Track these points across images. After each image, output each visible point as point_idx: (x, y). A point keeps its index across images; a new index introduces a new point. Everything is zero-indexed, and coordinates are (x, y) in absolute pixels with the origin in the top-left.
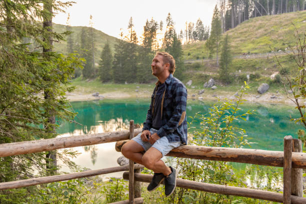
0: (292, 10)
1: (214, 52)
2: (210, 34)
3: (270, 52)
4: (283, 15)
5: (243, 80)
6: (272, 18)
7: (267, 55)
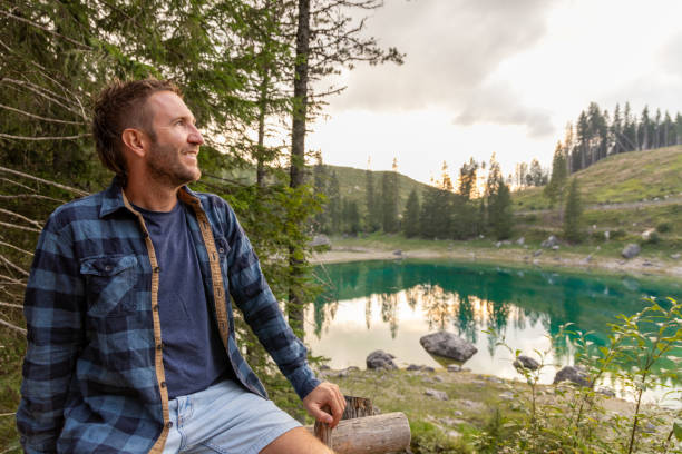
0: (674, 143)
1: (555, 201)
2: (550, 178)
3: (641, 200)
4: (661, 150)
5: (599, 238)
6: (643, 156)
7: (636, 204)
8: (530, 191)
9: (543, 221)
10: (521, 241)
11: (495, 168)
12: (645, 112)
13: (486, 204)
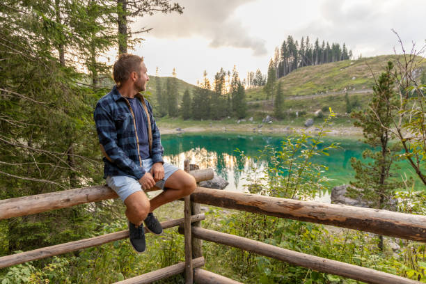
0: (331, 61)
2: (266, 81)
4: (324, 65)
5: (293, 116)
6: (316, 68)
7: (312, 96)
8: (256, 89)
9: (263, 107)
10: (251, 119)
11: (236, 75)
12: (317, 43)
13: (231, 98)
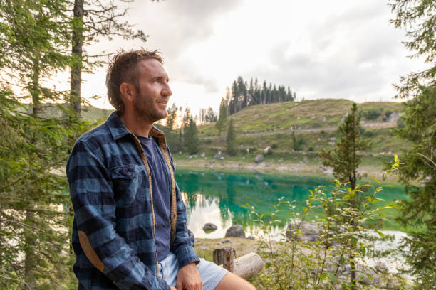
0: (278, 102)
1: (222, 131)
2: (218, 118)
3: (263, 131)
4: (272, 105)
5: (244, 152)
6: (264, 107)
7: (262, 133)
8: (207, 125)
9: (215, 143)
10: (203, 155)
11: (188, 111)
12: (265, 84)
13: (183, 133)
